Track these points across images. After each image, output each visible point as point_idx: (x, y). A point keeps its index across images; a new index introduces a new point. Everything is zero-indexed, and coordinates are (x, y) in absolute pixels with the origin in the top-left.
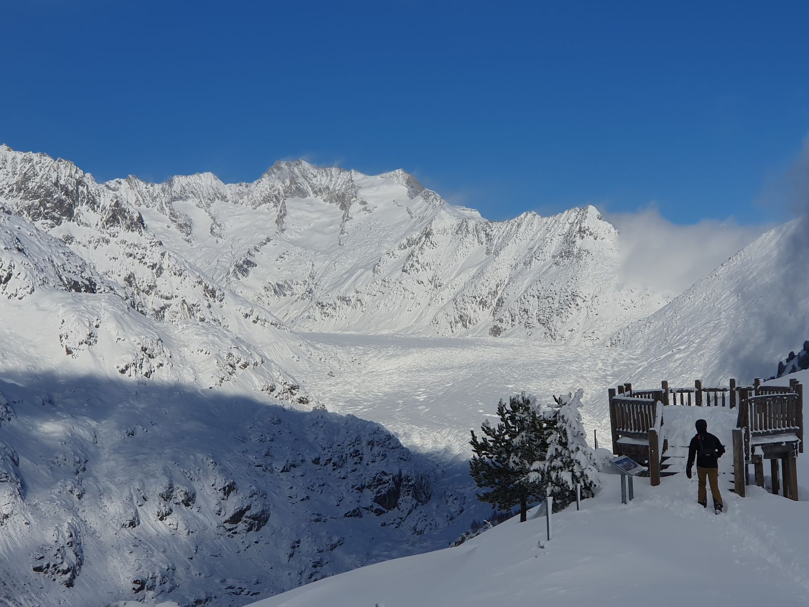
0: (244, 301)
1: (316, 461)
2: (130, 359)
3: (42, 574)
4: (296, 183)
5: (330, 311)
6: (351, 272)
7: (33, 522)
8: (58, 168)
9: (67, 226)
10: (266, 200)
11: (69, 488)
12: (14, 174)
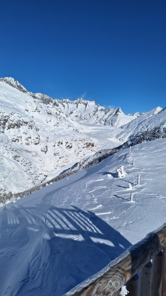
0: (71, 118)
3: (42, 151)
4: (80, 102)
6: (86, 115)
7: (41, 145)
8: (47, 97)
9: (48, 105)
11: (46, 141)
12: (41, 97)
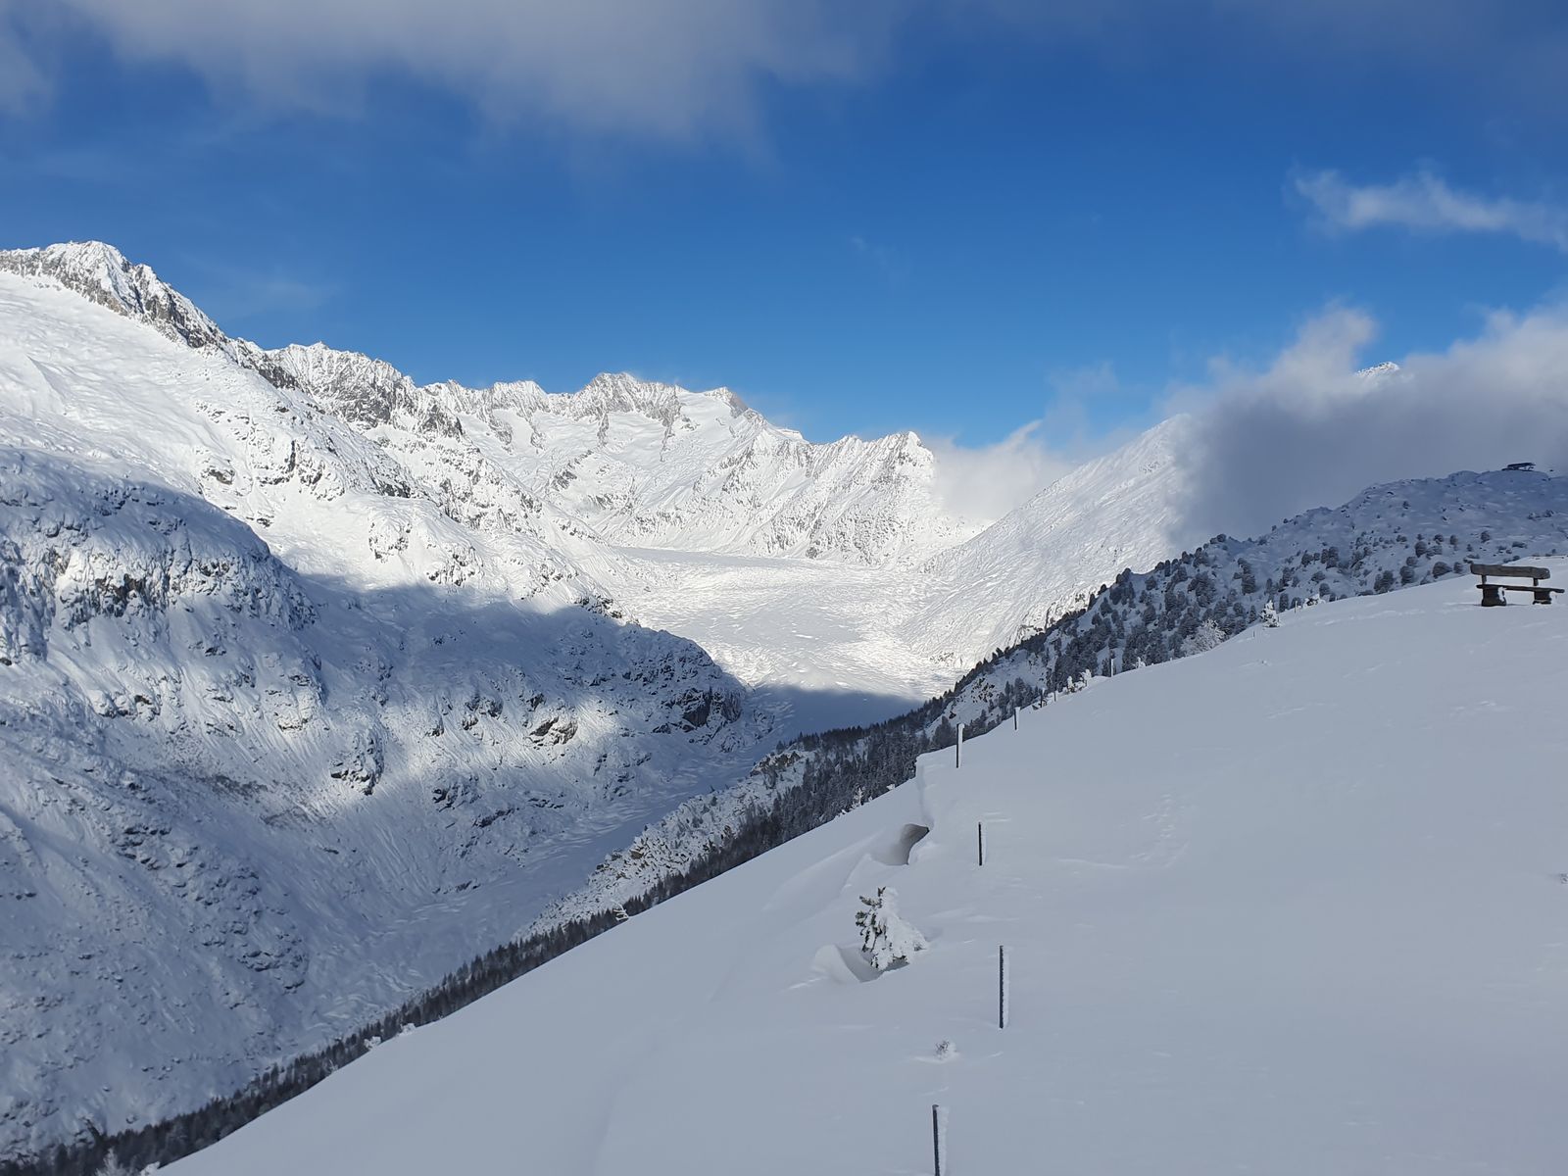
0: (562, 513)
1: (627, 676)
2: (441, 566)
3: (340, 780)
4: (619, 397)
5: (649, 526)
6: (671, 489)
7: (333, 727)
8: (376, 369)
9: (383, 428)
10: (588, 412)
11: (372, 694)
12: (330, 373)
